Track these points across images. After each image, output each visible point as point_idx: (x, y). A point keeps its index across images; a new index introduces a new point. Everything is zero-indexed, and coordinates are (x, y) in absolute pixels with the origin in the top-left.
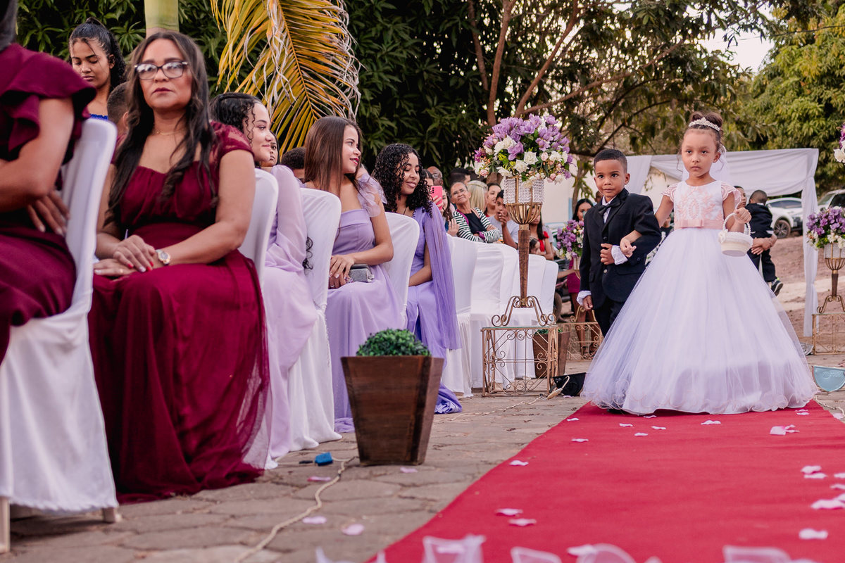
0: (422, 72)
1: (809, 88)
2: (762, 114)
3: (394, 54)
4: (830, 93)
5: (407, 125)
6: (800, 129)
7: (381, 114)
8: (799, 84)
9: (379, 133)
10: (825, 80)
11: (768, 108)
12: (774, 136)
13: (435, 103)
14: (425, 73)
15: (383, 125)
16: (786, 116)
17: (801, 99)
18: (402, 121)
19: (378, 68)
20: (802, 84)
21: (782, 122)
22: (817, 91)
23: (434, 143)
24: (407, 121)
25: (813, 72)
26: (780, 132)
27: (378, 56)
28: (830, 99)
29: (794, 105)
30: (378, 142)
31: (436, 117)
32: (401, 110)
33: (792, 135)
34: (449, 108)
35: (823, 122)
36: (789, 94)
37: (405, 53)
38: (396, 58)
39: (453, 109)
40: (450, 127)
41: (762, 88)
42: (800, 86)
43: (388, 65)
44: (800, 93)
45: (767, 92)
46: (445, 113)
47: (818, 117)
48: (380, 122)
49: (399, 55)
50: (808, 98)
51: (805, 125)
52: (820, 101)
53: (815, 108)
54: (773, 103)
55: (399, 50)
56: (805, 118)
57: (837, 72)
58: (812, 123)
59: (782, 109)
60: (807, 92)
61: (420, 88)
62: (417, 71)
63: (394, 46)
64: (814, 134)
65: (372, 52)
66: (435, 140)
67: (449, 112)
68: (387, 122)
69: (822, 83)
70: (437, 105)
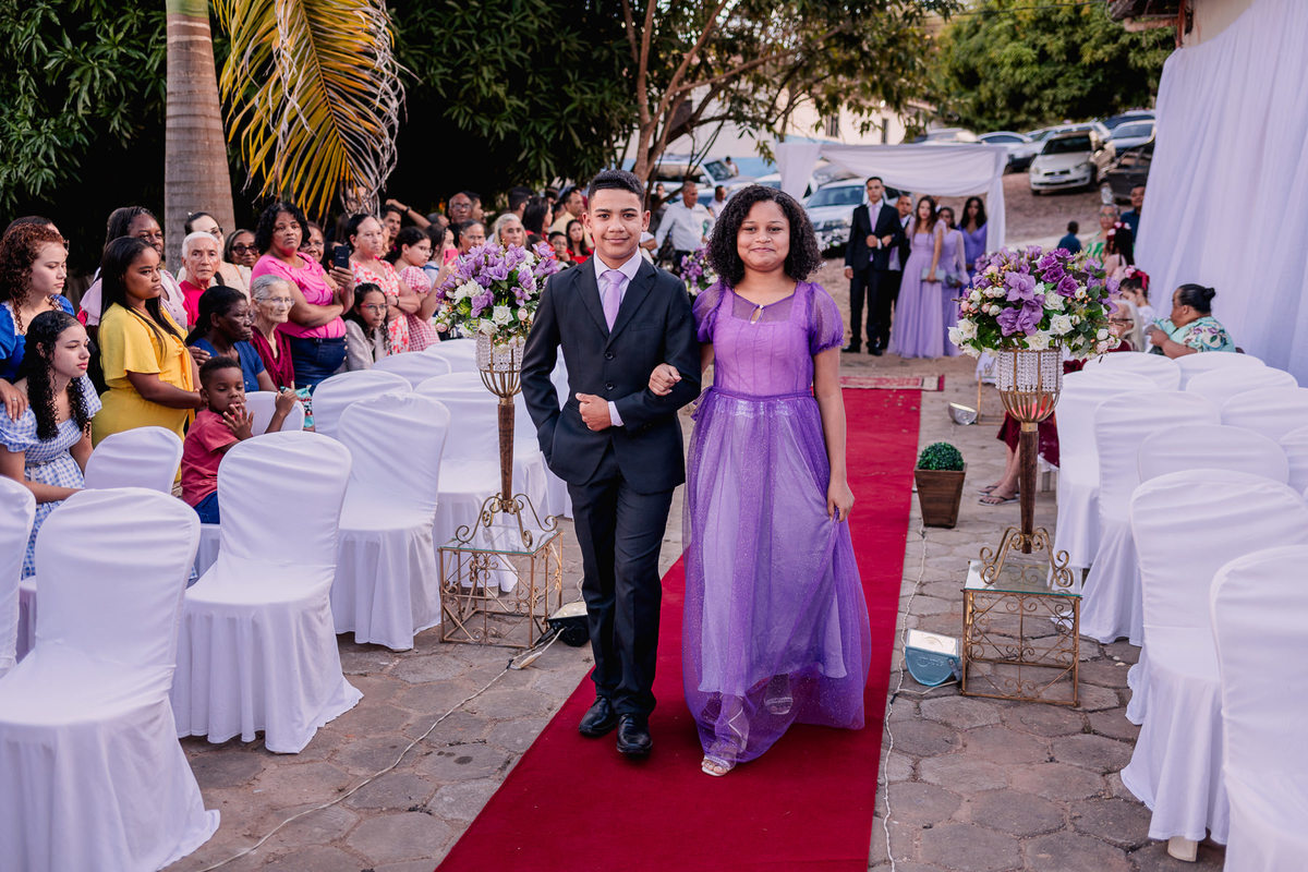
0: (559, 43)
1: (1024, 33)
2: (976, 56)
3: (522, 24)
4: (1045, 39)
5: (541, 102)
6: (1013, 75)
7: (508, 94)
8: (1012, 26)
9: (505, 114)
10: (1041, 25)
11: (981, 50)
12: (987, 79)
13: (576, 77)
14: (563, 44)
15: (510, 106)
16: (998, 61)
17: (1014, 44)
18: (535, 98)
19: (502, 39)
20: (1017, 28)
21: (994, 66)
22: (1032, 36)
23: (573, 126)
24: (541, 98)
25: (1028, 17)
26: (992, 77)
27: (503, 26)
28: (1045, 45)
29: (1007, 50)
30: (505, 124)
31: (577, 96)
32: (535, 87)
33: (1004, 81)
34: (592, 84)
35: (1036, 69)
36: (1004, 37)
37: (536, 23)
38: (526, 29)
39: (596, 85)
40: (590, 108)
41: (977, 28)
42: (1014, 29)
43: (514, 37)
44: (1014, 37)
45: (981, 33)
46: (587, 89)
47: (1032, 63)
48: (507, 102)
49: (530, 26)
50: (1021, 43)
51: (1018, 72)
52: (1034, 47)
53: (1029, 54)
54: (987, 45)
55: (530, 19)
56: (1018, 63)
57: (1053, 18)
58: (1025, 70)
59: (994, 53)
60: (1022, 36)
61: (557, 61)
62: (554, 42)
63: (524, 14)
64: (1027, 82)
65: (497, 21)
66: (574, 121)
67: (593, 90)
68: (515, 102)
69: (1036, 28)
70: (579, 79)
